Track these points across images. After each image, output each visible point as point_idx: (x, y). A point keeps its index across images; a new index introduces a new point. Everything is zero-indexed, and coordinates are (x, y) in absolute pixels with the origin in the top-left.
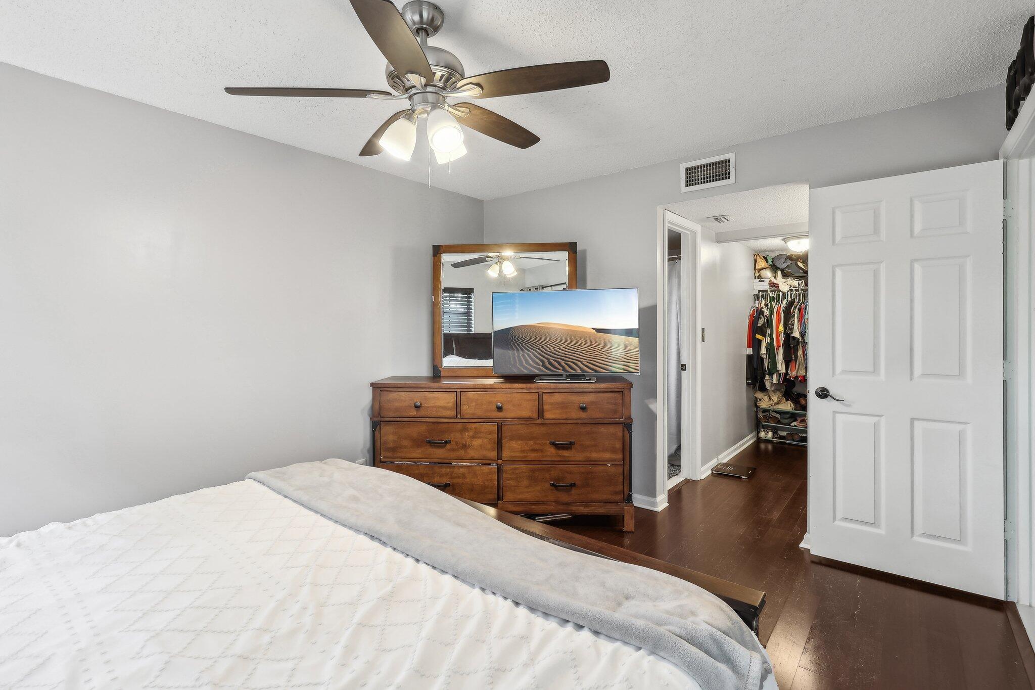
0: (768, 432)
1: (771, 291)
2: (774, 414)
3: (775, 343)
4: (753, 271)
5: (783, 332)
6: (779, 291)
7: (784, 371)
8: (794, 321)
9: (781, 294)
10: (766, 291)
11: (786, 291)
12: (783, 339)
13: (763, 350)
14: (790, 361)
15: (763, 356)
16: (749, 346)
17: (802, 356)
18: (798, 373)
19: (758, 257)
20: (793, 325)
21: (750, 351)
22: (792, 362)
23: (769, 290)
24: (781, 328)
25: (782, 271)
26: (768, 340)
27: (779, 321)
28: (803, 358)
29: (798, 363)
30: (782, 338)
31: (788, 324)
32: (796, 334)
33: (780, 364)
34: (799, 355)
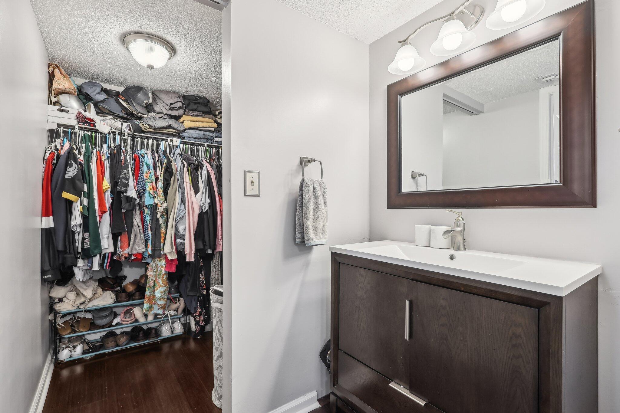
0: (74, 347)
1: (80, 128)
2: (82, 315)
3: (97, 207)
4: (47, 92)
5: (110, 190)
6: (96, 131)
7: (112, 250)
8: (128, 173)
9: (98, 136)
10: (73, 127)
11: (106, 132)
12: (111, 201)
13: (77, 219)
14: (120, 234)
15: (74, 229)
16: (45, 213)
17: (140, 224)
18: (134, 250)
19: (57, 70)
20: (128, 179)
21: (49, 222)
22: (123, 235)
23: (77, 127)
24: (106, 184)
25: (96, 105)
26: (85, 202)
27: (101, 173)
28: (141, 228)
29: (133, 236)
30: (108, 200)
31: (119, 178)
32: (132, 193)
33: (106, 240)
34: (135, 223)
